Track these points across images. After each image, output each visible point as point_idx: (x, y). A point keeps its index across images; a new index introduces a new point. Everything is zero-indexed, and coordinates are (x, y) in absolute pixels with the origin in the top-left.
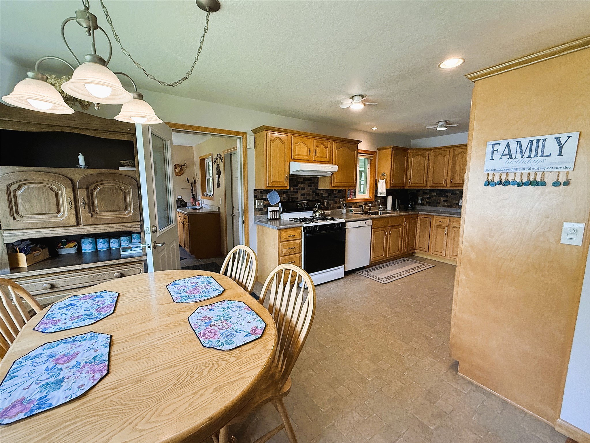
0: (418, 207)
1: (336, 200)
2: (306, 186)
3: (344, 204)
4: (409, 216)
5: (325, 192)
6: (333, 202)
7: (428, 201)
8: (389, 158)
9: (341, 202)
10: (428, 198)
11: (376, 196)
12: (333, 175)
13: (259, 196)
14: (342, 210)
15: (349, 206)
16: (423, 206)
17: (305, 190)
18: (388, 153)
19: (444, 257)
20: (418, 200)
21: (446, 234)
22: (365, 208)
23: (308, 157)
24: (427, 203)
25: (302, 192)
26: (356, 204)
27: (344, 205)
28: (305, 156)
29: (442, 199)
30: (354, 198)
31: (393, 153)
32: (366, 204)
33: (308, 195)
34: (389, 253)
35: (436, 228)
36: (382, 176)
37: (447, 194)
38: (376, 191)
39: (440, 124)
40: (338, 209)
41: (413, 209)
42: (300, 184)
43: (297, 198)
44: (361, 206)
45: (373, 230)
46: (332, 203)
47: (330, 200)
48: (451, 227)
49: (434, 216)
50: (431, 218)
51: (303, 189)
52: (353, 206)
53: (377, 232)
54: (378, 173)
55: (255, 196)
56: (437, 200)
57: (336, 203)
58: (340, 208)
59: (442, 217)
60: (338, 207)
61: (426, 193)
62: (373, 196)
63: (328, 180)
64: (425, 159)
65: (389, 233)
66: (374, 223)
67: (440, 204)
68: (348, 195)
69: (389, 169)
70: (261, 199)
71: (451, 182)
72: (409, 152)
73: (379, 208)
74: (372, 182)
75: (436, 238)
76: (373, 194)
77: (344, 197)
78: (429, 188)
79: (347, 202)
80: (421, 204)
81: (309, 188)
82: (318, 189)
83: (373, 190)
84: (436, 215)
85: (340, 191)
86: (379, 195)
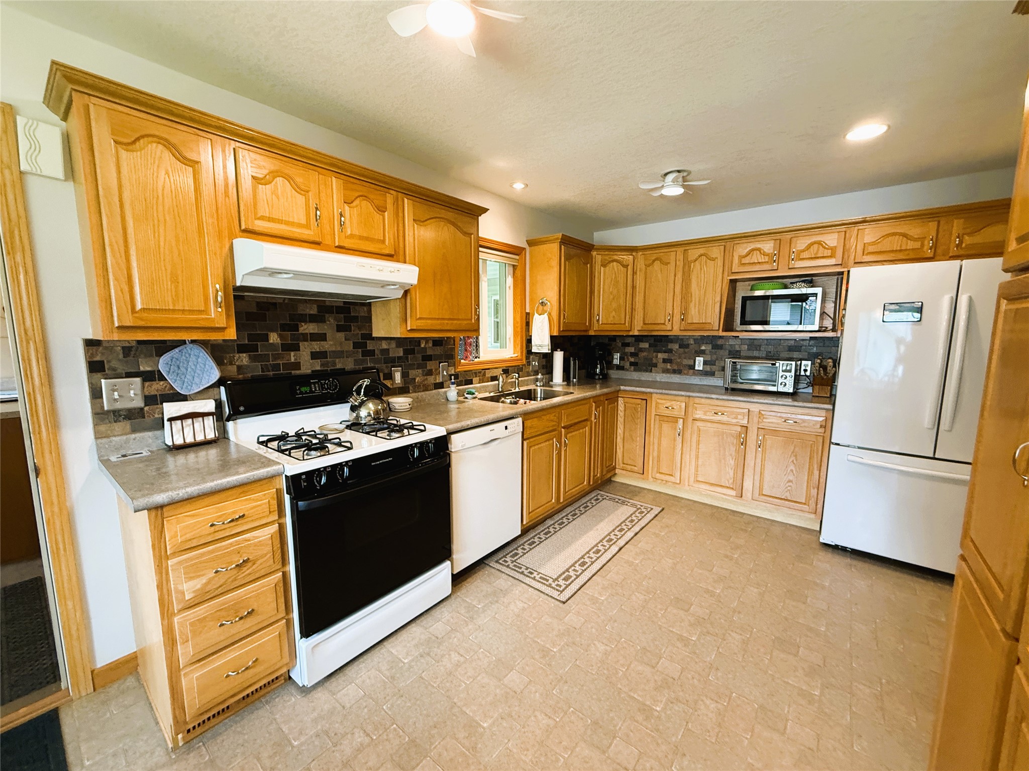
0: (614, 374)
1: (431, 365)
2: (328, 327)
3: (451, 376)
4: (602, 398)
5: (393, 345)
6: (420, 371)
7: (632, 360)
8: (555, 263)
9: (444, 371)
10: (632, 355)
11: (529, 352)
12: (408, 298)
13: (114, 364)
14: (446, 392)
15: (463, 379)
16: (623, 372)
17: (326, 341)
18: (552, 251)
19: (677, 486)
20: (613, 359)
21: (681, 434)
22: (504, 383)
23: (311, 233)
24: (632, 364)
25: (316, 346)
26: (482, 374)
27: (451, 379)
28: (300, 225)
29: (661, 356)
30: (476, 360)
31: (563, 251)
32: (506, 371)
33: (339, 354)
34: (565, 492)
35: (657, 422)
36: (541, 307)
37: (670, 346)
38: (529, 341)
39: (670, 177)
40: (435, 388)
41: (605, 378)
42: (305, 322)
43: (297, 365)
44: (495, 378)
45: (525, 443)
46: (417, 375)
47: (412, 367)
48: (690, 420)
49: (654, 395)
50: (646, 400)
51: (322, 337)
52: (475, 380)
53: (536, 447)
54: (531, 300)
55: (95, 367)
56: (652, 359)
57: (430, 373)
58: (440, 386)
59: (670, 397)
60: (435, 384)
61: (628, 345)
62: (522, 353)
63: (396, 310)
64: (627, 269)
65: (563, 444)
66: (528, 423)
67: (656, 367)
68: (459, 352)
69: (556, 288)
70: (129, 375)
71: (683, 320)
72: (594, 253)
73: (537, 380)
74: (518, 320)
75: (659, 444)
76: (522, 348)
77: (449, 357)
78: (636, 333)
79: (460, 369)
80: (620, 368)
81: (341, 336)
82: (373, 339)
83: (522, 337)
84: (656, 393)
85: (437, 342)
86: (534, 350)
